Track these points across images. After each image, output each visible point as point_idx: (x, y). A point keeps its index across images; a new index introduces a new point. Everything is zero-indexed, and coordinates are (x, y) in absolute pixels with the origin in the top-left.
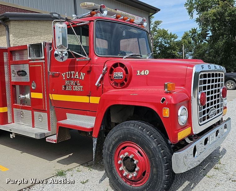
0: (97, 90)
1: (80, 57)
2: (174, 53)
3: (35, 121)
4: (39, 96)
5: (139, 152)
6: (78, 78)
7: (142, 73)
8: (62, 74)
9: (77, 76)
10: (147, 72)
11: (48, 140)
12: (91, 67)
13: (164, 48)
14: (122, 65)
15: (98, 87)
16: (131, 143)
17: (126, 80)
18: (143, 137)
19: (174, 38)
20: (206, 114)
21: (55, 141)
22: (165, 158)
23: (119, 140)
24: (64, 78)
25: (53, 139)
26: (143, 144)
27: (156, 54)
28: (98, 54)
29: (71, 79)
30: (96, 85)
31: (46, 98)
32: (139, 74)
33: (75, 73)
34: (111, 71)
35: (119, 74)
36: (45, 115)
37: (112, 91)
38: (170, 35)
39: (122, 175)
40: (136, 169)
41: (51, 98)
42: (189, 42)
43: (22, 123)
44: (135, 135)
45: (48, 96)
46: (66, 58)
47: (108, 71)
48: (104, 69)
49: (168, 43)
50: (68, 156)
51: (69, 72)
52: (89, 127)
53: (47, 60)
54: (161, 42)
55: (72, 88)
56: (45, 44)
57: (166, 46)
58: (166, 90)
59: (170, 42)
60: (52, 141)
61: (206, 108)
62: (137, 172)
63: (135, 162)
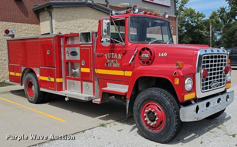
0: (130, 66)
1: (118, 43)
2: (201, 33)
3: (83, 89)
4: (87, 70)
5: (158, 108)
6: (116, 58)
7: (162, 55)
8: (105, 55)
9: (116, 57)
10: (166, 54)
11: (94, 101)
12: (126, 50)
13: (190, 27)
14: (148, 49)
15: (130, 64)
16: (153, 102)
17: (150, 60)
18: (161, 98)
19: (201, 17)
20: (208, 85)
21: (99, 102)
22: (175, 111)
23: (145, 101)
24: (106, 58)
25: (98, 100)
26: (161, 103)
27: (183, 33)
28: (132, 41)
29: (111, 58)
30: (129, 63)
31: (92, 72)
32: (160, 55)
33: (115, 54)
34: (140, 53)
35: (146, 55)
36: (91, 84)
37: (141, 67)
38: (198, 14)
39: (146, 123)
40: (156, 119)
41: (96, 72)
42: (216, 21)
43: (74, 91)
44: (155, 97)
45: (94, 71)
46: (109, 44)
47: (138, 54)
48: (136, 52)
49: (195, 22)
50: (105, 115)
51: (110, 54)
52: (124, 92)
53: (94, 44)
54: (188, 21)
55: (112, 65)
56: (93, 33)
57: (193, 25)
58: (178, 67)
59: (198, 21)
60: (97, 102)
61: (209, 81)
62: (157, 121)
63: (155, 114)
